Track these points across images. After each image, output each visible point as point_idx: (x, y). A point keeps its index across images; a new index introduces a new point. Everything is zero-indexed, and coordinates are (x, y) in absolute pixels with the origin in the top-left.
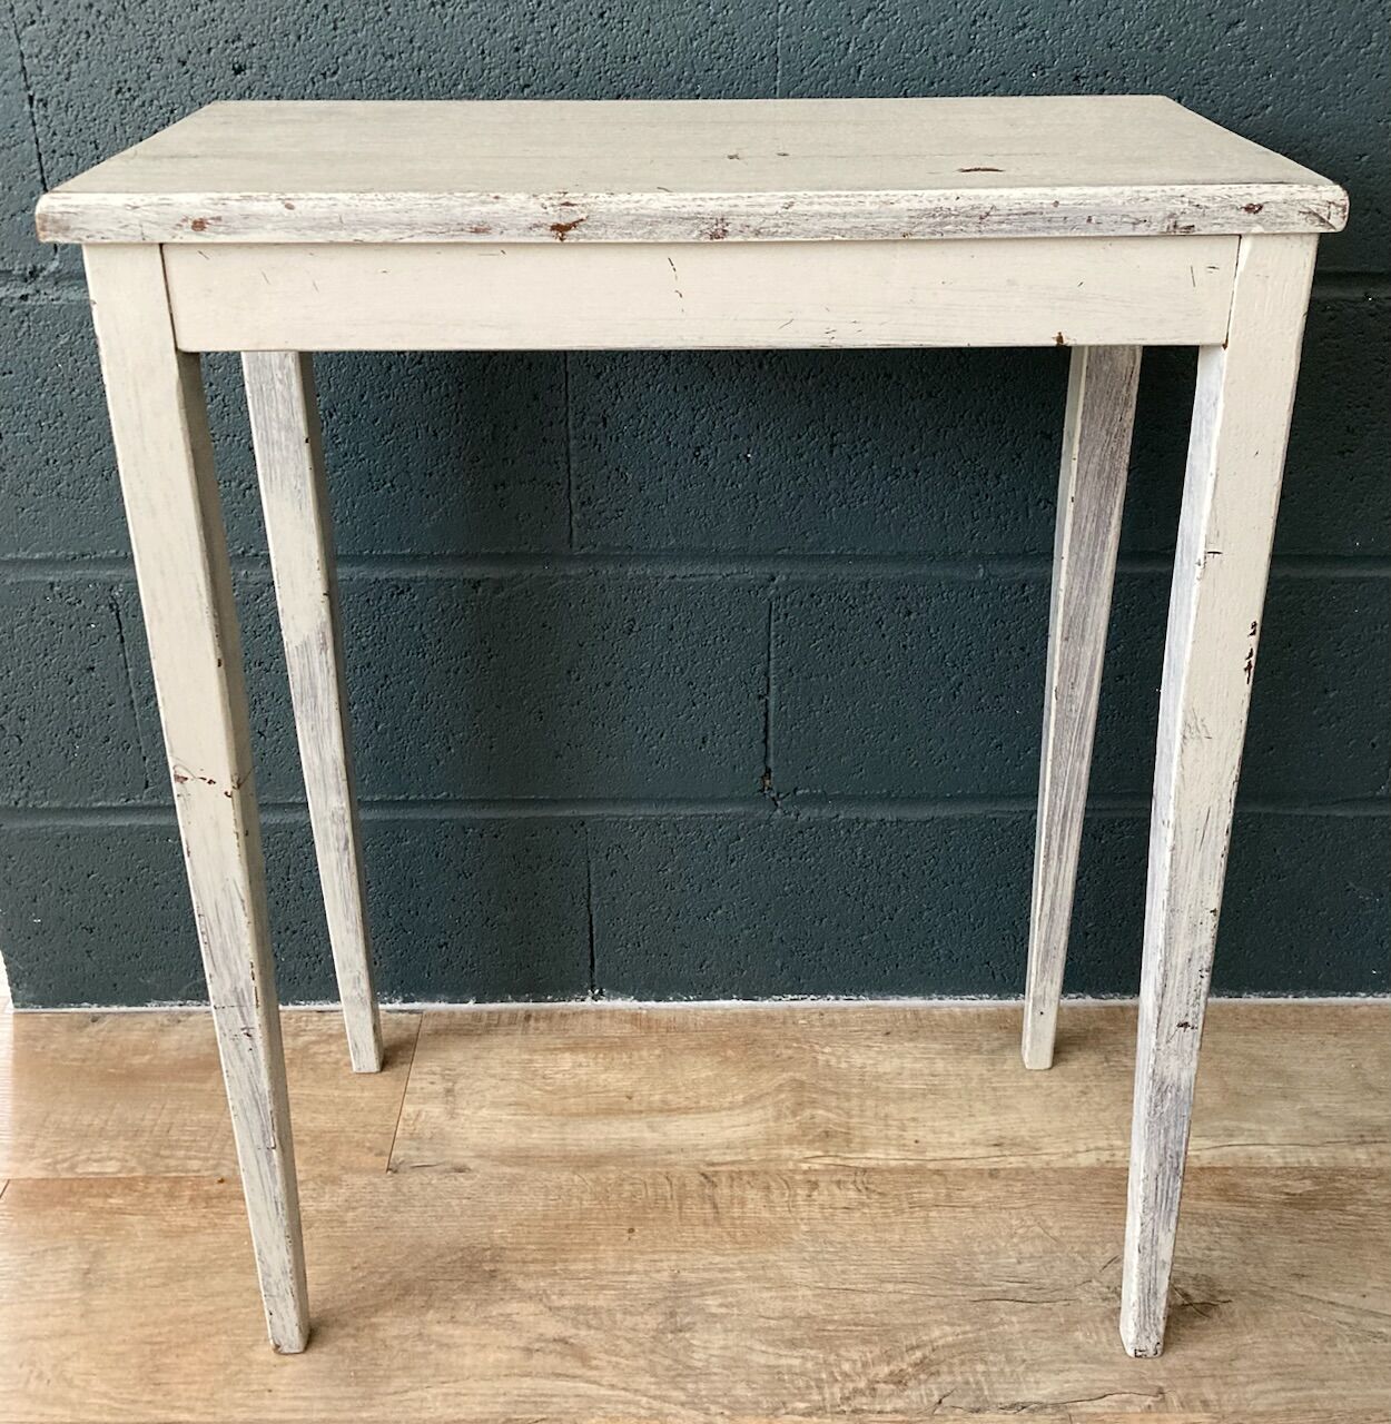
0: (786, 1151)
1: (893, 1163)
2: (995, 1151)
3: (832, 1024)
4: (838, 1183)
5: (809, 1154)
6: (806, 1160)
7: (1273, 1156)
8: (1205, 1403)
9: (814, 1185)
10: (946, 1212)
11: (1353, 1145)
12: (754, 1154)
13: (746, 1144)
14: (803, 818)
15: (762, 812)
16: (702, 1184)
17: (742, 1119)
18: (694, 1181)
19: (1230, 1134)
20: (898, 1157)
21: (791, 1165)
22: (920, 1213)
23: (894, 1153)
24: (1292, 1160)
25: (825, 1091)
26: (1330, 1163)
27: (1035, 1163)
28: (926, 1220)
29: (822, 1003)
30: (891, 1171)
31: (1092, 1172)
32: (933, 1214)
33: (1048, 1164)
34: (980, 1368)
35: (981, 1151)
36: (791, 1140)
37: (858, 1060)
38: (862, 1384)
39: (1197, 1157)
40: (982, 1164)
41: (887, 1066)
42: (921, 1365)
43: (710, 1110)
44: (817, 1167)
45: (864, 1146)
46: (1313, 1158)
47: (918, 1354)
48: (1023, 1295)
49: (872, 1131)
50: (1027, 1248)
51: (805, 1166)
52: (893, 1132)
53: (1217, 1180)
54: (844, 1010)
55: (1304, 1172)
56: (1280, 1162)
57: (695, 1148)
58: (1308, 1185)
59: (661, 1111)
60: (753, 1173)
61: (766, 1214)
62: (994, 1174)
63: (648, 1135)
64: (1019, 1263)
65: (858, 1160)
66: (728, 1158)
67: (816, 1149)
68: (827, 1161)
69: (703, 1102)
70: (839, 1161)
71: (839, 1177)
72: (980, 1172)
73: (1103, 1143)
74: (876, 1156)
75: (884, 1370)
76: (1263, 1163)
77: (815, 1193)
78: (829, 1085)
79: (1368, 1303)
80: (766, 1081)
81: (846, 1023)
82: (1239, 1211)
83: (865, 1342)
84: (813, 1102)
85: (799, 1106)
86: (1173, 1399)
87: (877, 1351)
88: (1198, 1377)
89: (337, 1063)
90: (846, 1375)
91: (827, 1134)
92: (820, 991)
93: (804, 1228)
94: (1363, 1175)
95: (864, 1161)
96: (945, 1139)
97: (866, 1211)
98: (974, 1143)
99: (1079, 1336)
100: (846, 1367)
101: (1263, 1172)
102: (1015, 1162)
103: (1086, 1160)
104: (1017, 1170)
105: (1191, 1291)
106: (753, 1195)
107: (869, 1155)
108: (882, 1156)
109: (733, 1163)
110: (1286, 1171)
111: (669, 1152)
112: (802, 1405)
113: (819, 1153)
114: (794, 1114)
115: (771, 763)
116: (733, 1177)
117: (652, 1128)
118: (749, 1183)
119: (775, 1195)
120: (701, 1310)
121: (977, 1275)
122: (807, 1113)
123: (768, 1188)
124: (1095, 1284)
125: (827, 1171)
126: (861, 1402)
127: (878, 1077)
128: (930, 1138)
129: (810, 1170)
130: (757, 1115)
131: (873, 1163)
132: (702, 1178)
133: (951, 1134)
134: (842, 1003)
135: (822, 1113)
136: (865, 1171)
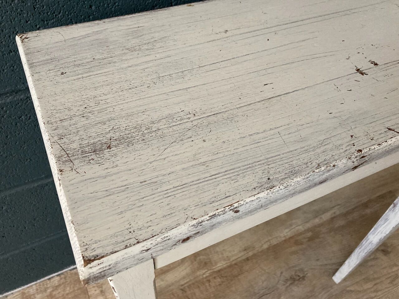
0: (198, 273)
1: (225, 266)
2: (245, 252)
4: (215, 278)
5: (204, 271)
6: (204, 274)
7: (301, 228)
9: (209, 281)
10: (242, 276)
11: (315, 218)
12: (191, 278)
13: (188, 275)
16: (183, 293)
17: (183, 268)
18: (180, 293)
19: (291, 225)
20: (225, 263)
21: (201, 277)
22: (236, 279)
23: (224, 263)
24: (306, 228)
27: (255, 252)
28: (239, 280)
30: (225, 268)
31: (268, 249)
32: (239, 278)
33: (258, 250)
35: (242, 254)
36: (199, 269)
39: (287, 235)
40: (244, 258)
44: (207, 275)
45: (216, 264)
46: (309, 225)
48: (267, 292)
49: (216, 258)
50: (263, 278)
51: (204, 276)
52: (221, 256)
53: (293, 240)
55: (308, 230)
56: (303, 229)
57: (176, 282)
58: (311, 234)
59: (162, 274)
60: (193, 284)
61: (202, 295)
62: (248, 259)
63: (162, 283)
64: (263, 283)
66: (186, 281)
67: (205, 270)
68: (209, 272)
70: (212, 271)
71: (214, 276)
72: (244, 260)
73: (267, 240)
77: (211, 284)
82: (300, 247)
89: (63, 295)
91: (205, 263)
93: (212, 295)
94: (319, 226)
95: (217, 268)
97: (224, 283)
98: (240, 252)
101: (301, 234)
102: (251, 254)
103: (265, 246)
104: (252, 256)
105: (299, 274)
106: (197, 291)
107: (218, 266)
108: (221, 265)
109: (187, 283)
110: (305, 231)
111: (170, 286)
113: (206, 270)
116: (189, 287)
117: (163, 280)
118: (194, 287)
119: (201, 288)
121: (256, 291)
122: (198, 258)
123: (199, 287)
124: (280, 281)
125: (210, 275)
128: (230, 254)
129: (206, 277)
131: (220, 268)
132: (182, 291)
133: (234, 251)
135: (201, 257)
136: (219, 271)
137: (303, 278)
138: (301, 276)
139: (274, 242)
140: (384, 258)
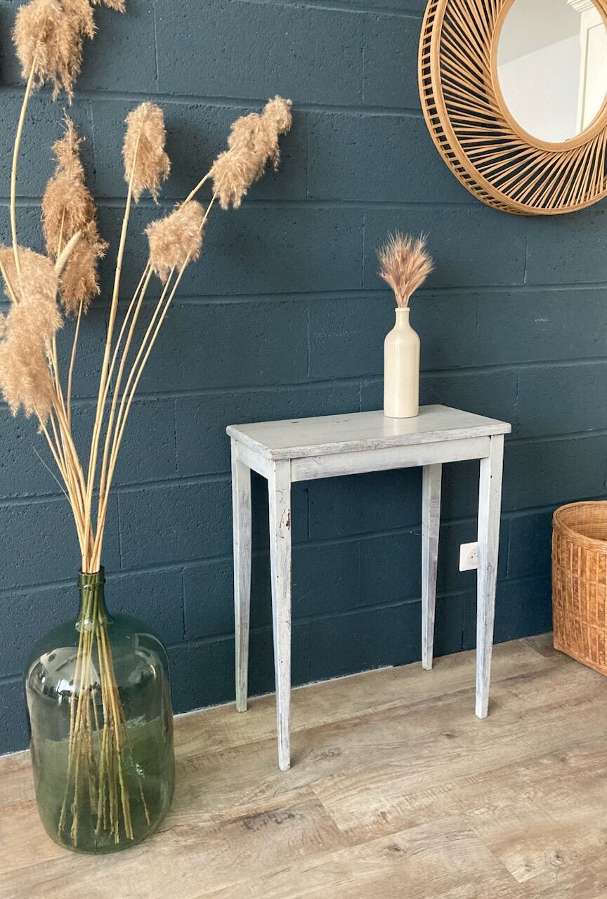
0: (211, 748)
3: (212, 714)
4: (229, 752)
5: (217, 747)
7: (348, 716)
8: (344, 775)
9: (222, 755)
10: (263, 751)
11: (367, 708)
12: (201, 752)
13: (198, 750)
14: (197, 645)
15: (184, 646)
17: (195, 744)
19: (335, 714)
21: (213, 752)
22: (255, 754)
23: (242, 741)
24: (353, 716)
25: (217, 731)
26: (362, 714)
28: (258, 755)
29: (207, 709)
30: (243, 745)
31: (300, 732)
32: (259, 752)
34: (284, 783)
35: (268, 735)
36: (211, 745)
37: (223, 721)
38: (253, 795)
40: (269, 738)
41: (234, 720)
42: (268, 786)
43: (184, 744)
44: (221, 750)
45: (234, 741)
46: (358, 714)
47: (266, 785)
49: (234, 738)
51: (217, 751)
52: (241, 736)
53: (334, 726)
54: (214, 709)
55: (357, 718)
56: (349, 717)
57: (183, 754)
58: (358, 720)
60: (202, 756)
61: (210, 765)
65: (232, 745)
66: (194, 754)
69: (180, 742)
70: (227, 747)
72: (269, 740)
74: (238, 743)
75: (258, 791)
76: (346, 718)
78: (217, 729)
79: (379, 743)
80: (197, 733)
81: (216, 712)
82: (342, 731)
83: (251, 786)
84: (214, 735)
85: (210, 736)
86: (335, 776)
87: (254, 787)
88: (340, 770)
90: (248, 794)
91: (221, 741)
92: (205, 705)
93: (223, 765)
94: (372, 715)
96: (256, 734)
97: (239, 757)
98: (265, 733)
99: (308, 769)
100: (247, 792)
101: (346, 720)
105: (334, 752)
106: (206, 762)
109: (196, 755)
110: (352, 719)
112: (237, 804)
113: (220, 747)
114: (209, 739)
115: (186, 629)
116: (197, 759)
118: (202, 759)
119: (212, 760)
120: (200, 791)
122: (213, 737)
123: (209, 759)
125: (225, 750)
126: (253, 799)
127: (231, 724)
128: (252, 735)
130: (197, 742)
134: (213, 708)
135: (217, 737)
136: (236, 748)
137: (338, 755)
138: (336, 753)
139: (309, 726)
140: (446, 741)
